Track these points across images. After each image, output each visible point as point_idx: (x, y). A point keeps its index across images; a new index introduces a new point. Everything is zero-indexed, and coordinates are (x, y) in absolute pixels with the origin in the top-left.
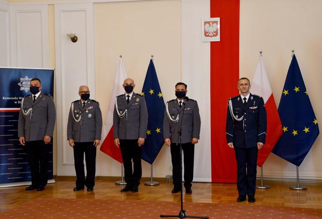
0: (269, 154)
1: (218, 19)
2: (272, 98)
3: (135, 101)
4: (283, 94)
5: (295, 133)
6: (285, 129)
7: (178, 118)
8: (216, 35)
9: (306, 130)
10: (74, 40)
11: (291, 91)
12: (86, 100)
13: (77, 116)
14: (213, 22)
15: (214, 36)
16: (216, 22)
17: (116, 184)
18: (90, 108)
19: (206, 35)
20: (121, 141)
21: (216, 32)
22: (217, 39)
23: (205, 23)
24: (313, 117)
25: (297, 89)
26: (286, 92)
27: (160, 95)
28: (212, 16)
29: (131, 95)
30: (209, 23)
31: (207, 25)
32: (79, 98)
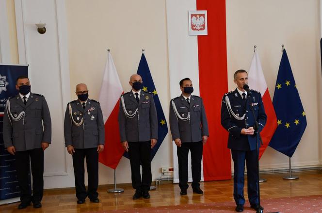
0: (266, 147)
1: (205, 12)
2: (267, 92)
3: (145, 100)
4: (276, 88)
5: (288, 125)
6: (279, 122)
7: (189, 116)
8: (204, 29)
9: (297, 122)
10: (42, 31)
11: (284, 85)
12: (85, 100)
13: (78, 119)
14: (200, 15)
15: (201, 29)
16: (203, 15)
17: (109, 192)
18: (92, 109)
19: (192, 28)
20: (129, 143)
21: (204, 25)
22: (205, 32)
23: (192, 15)
24: (302, 110)
25: (288, 83)
26: (279, 86)
27: (155, 92)
28: (198, 9)
29: (139, 92)
30: (195, 15)
31: (194, 17)
32: (76, 98)
